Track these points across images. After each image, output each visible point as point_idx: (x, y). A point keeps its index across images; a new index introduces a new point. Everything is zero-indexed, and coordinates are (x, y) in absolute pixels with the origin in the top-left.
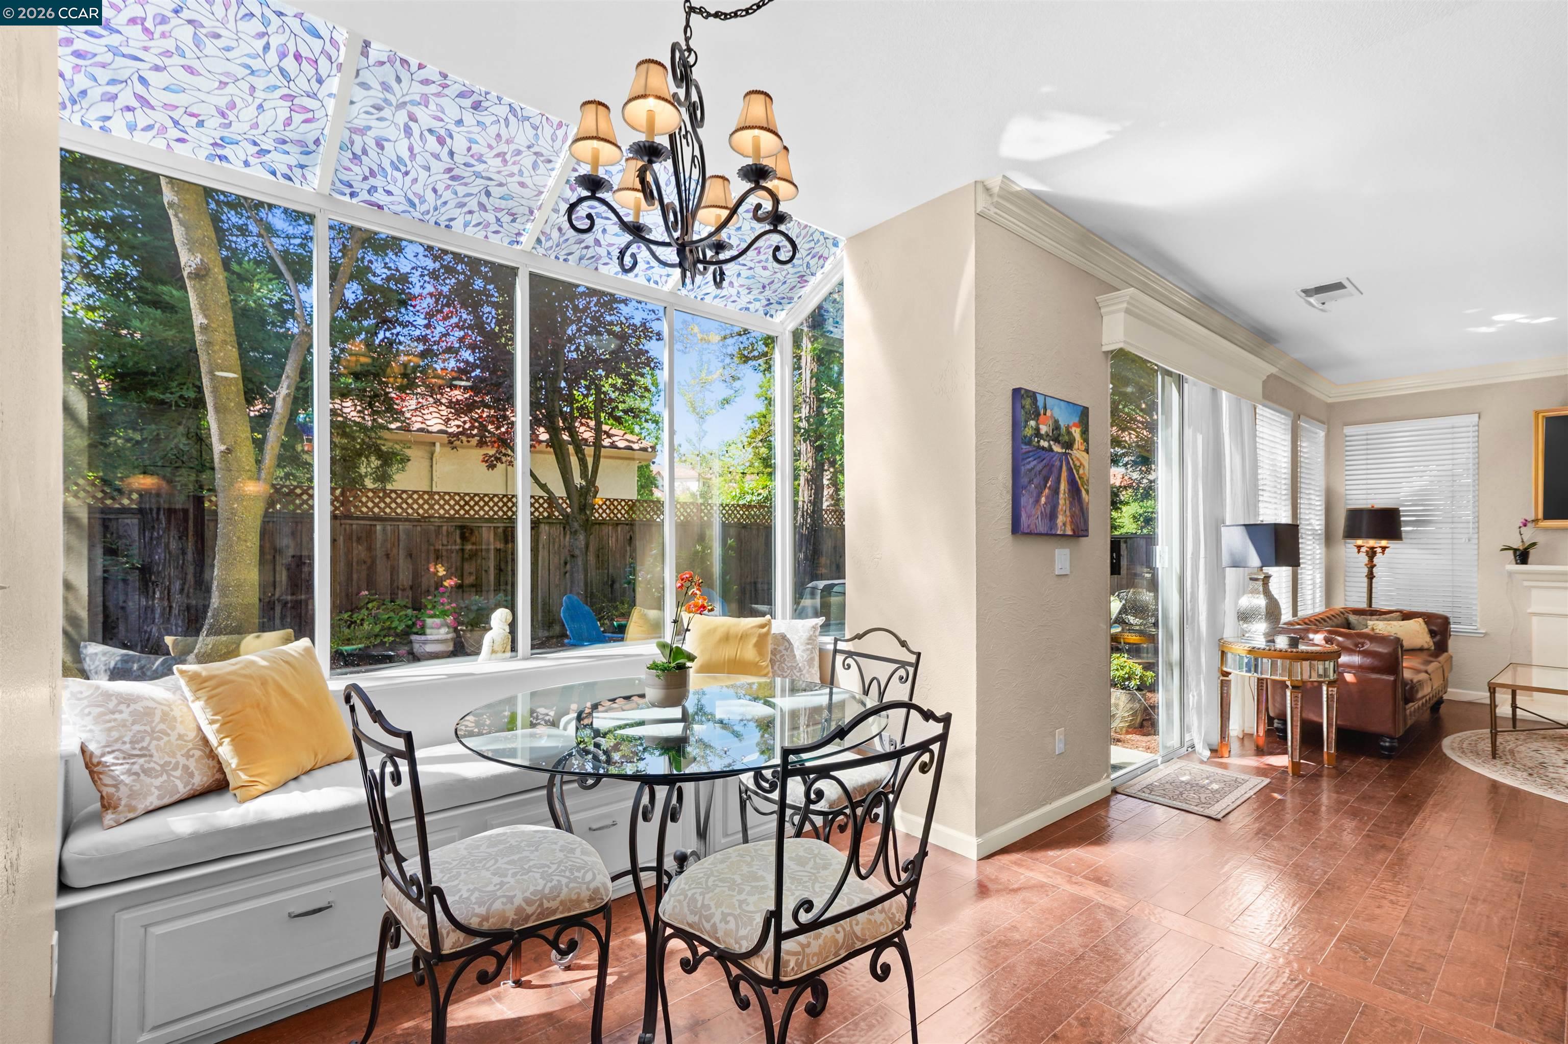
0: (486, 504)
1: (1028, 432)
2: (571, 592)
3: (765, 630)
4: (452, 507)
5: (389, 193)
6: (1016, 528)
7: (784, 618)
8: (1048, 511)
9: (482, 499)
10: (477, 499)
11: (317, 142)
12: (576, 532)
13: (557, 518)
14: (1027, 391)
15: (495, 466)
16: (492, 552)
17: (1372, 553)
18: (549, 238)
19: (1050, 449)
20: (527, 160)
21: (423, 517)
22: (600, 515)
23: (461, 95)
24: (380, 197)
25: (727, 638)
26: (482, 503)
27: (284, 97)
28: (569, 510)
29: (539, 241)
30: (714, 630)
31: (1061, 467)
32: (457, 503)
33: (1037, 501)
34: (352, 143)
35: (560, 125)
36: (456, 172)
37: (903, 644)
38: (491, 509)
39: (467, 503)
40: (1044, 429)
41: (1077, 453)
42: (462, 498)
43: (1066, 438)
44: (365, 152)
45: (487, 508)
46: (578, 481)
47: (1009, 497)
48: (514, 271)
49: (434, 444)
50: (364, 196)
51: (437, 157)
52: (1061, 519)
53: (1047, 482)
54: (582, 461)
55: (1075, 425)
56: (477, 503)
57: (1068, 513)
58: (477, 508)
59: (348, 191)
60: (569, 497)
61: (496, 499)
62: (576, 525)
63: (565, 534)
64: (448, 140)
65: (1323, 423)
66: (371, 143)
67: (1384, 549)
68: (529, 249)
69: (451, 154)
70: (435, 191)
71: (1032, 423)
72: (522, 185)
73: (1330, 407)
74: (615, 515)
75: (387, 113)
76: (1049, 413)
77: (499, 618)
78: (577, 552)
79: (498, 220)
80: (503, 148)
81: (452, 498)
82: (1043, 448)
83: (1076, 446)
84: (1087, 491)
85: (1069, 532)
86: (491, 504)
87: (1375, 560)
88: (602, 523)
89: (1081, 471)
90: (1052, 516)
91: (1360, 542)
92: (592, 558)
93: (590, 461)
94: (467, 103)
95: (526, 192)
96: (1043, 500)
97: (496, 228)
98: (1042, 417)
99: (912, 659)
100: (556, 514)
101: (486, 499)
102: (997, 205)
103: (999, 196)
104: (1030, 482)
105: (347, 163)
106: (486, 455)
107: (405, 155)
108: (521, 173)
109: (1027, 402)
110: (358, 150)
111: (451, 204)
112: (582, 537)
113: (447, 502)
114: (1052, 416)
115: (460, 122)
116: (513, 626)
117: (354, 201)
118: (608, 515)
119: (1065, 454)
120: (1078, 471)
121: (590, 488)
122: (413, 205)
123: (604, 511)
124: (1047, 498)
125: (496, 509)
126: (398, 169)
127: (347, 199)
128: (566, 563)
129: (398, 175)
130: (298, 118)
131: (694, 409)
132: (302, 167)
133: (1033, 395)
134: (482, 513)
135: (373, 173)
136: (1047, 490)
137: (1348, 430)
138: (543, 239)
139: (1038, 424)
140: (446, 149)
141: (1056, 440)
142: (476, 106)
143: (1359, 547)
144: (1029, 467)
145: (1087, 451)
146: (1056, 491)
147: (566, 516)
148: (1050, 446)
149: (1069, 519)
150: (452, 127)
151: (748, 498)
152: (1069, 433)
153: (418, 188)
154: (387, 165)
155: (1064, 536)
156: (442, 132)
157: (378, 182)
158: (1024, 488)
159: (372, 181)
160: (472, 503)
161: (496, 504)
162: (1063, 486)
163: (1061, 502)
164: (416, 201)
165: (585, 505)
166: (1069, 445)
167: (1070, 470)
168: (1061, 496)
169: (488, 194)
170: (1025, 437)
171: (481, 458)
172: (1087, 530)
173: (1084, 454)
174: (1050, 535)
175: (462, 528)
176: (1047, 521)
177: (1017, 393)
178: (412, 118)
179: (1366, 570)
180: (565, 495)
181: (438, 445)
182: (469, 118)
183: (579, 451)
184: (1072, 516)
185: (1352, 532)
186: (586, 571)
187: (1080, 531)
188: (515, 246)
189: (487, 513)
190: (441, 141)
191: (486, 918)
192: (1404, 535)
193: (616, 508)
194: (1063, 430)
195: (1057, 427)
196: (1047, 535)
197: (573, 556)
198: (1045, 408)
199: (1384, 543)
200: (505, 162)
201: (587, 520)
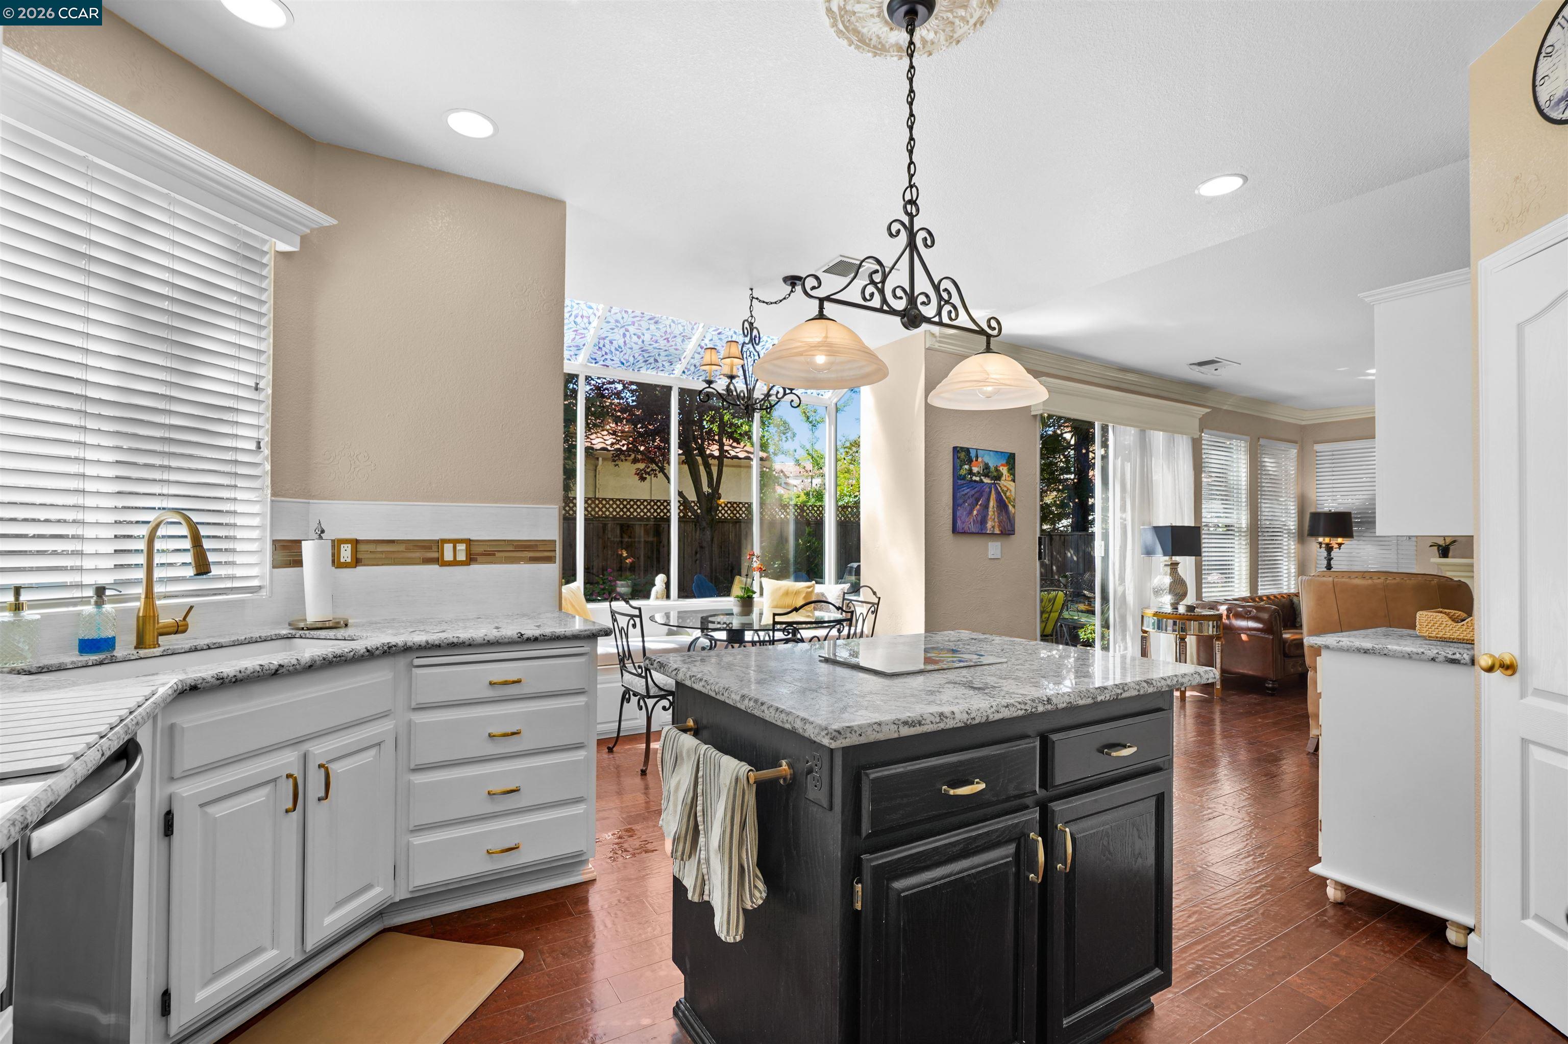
0: (639, 507)
1: (963, 472)
2: (700, 573)
3: (810, 590)
4: (615, 510)
5: (613, 360)
6: (955, 530)
7: (830, 583)
8: (979, 519)
9: (635, 503)
10: (632, 503)
11: (584, 345)
12: (704, 528)
13: (690, 517)
14: (961, 448)
15: (645, 478)
16: (642, 543)
17: (1329, 549)
18: (689, 370)
19: (981, 481)
20: (679, 339)
21: (595, 517)
22: (723, 515)
23: (650, 319)
24: (608, 363)
25: (787, 593)
26: (635, 507)
27: (574, 331)
28: (699, 511)
29: (684, 372)
30: (780, 588)
31: (990, 492)
32: (618, 506)
33: (971, 512)
34: (599, 343)
35: (695, 324)
36: (645, 348)
37: (875, 593)
38: (642, 511)
39: (625, 506)
40: (975, 470)
41: (1006, 482)
42: (622, 503)
43: (995, 474)
44: (604, 346)
45: (639, 510)
46: (706, 489)
47: (951, 511)
48: (670, 388)
49: (598, 459)
50: (601, 363)
51: (636, 343)
52: (989, 524)
53: (978, 501)
54: (709, 474)
55: (1002, 465)
56: (632, 507)
57: (996, 520)
58: (632, 510)
59: (594, 361)
60: (698, 501)
61: (645, 503)
62: (704, 524)
63: (696, 530)
64: (642, 336)
65: (1296, 442)
66: (608, 342)
67: (1340, 545)
68: (679, 376)
69: (643, 342)
70: (634, 357)
71: (967, 467)
72: (676, 349)
73: (1303, 428)
74: (735, 515)
75: (616, 330)
76: (980, 459)
77: (660, 579)
78: (705, 544)
79: (663, 365)
80: (668, 336)
81: (614, 503)
82: (975, 481)
83: (1004, 478)
84: (1014, 506)
85: (997, 531)
86: (642, 507)
87: (1333, 554)
88: (725, 521)
89: (1008, 494)
90: (983, 521)
91: (1321, 539)
92: (716, 549)
93: (715, 470)
94: (652, 321)
95: (677, 352)
96: (975, 512)
97: (662, 368)
98: (974, 463)
99: (876, 601)
100: (690, 514)
101: (639, 503)
102: (940, 342)
103: (940, 337)
104: (965, 502)
105: (596, 351)
106: (638, 469)
107: (622, 345)
108: (676, 345)
109: (962, 455)
110: (601, 346)
111: (641, 361)
112: (708, 533)
113: (611, 506)
114: (982, 461)
115: (648, 329)
116: (668, 585)
117: (596, 365)
118: (729, 515)
119: (994, 484)
120: (1005, 494)
121: (715, 493)
122: (623, 364)
123: (726, 512)
124: (978, 511)
125: (645, 510)
126: (618, 350)
127: (593, 365)
128: (696, 553)
129: (618, 352)
130: (578, 337)
131: (808, 418)
132: (576, 355)
133: (967, 451)
134: (635, 514)
135: (606, 353)
136: (978, 507)
137: (1317, 447)
138: (686, 371)
139: (971, 467)
140: (641, 340)
141: (986, 476)
142: (656, 323)
143: (1320, 544)
144: (963, 493)
145: (1014, 481)
146: (986, 507)
147: (697, 516)
148: (981, 480)
149: (997, 524)
150: (645, 331)
151: (846, 499)
152: (997, 470)
153: (626, 357)
154: (613, 350)
155: (993, 534)
156: (640, 334)
157: (608, 357)
158: (960, 505)
159: (606, 357)
160: (628, 506)
161: (645, 507)
162: (992, 503)
163: (990, 513)
164: (625, 362)
165: (711, 508)
166: (998, 477)
167: (998, 493)
168: (990, 509)
169: (659, 355)
170: (960, 475)
171: (634, 471)
172: (1014, 530)
173: (1012, 483)
174: (981, 532)
175: (622, 526)
176: (978, 525)
177: (956, 450)
178: (627, 330)
179: (1325, 562)
180: (695, 499)
181: (600, 459)
182: (653, 327)
183: (707, 466)
184: (1000, 522)
185: (1314, 533)
186: (711, 560)
187: (1007, 530)
188: (672, 376)
189: (639, 514)
190: (639, 337)
191: (665, 685)
192: (1355, 534)
193: (735, 509)
194: (992, 469)
195: (987, 467)
196: (978, 533)
197: (702, 547)
198: (977, 457)
199: (1340, 540)
200: (668, 341)
201: (713, 520)
